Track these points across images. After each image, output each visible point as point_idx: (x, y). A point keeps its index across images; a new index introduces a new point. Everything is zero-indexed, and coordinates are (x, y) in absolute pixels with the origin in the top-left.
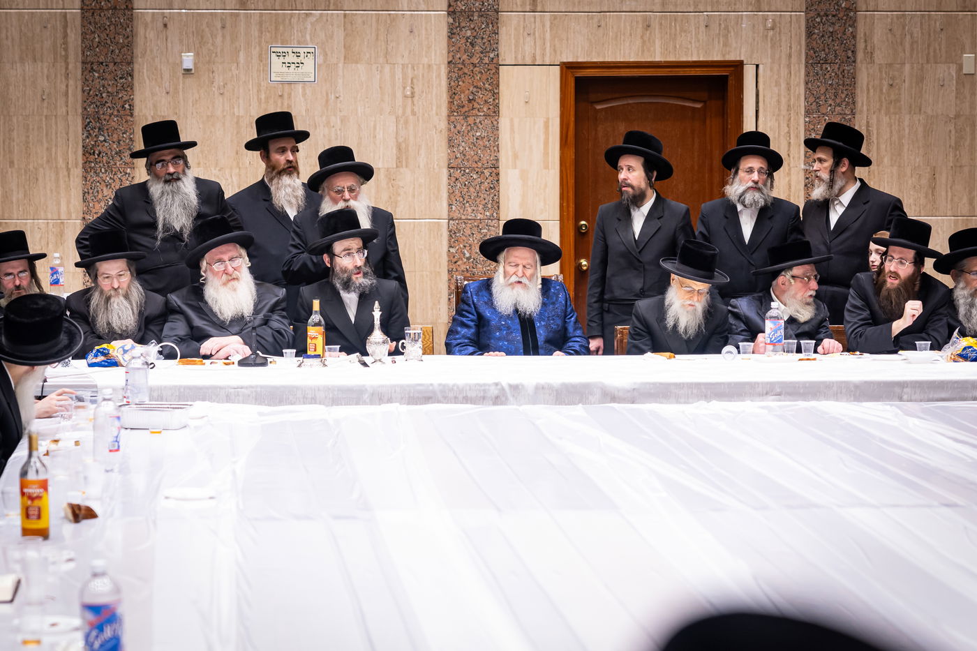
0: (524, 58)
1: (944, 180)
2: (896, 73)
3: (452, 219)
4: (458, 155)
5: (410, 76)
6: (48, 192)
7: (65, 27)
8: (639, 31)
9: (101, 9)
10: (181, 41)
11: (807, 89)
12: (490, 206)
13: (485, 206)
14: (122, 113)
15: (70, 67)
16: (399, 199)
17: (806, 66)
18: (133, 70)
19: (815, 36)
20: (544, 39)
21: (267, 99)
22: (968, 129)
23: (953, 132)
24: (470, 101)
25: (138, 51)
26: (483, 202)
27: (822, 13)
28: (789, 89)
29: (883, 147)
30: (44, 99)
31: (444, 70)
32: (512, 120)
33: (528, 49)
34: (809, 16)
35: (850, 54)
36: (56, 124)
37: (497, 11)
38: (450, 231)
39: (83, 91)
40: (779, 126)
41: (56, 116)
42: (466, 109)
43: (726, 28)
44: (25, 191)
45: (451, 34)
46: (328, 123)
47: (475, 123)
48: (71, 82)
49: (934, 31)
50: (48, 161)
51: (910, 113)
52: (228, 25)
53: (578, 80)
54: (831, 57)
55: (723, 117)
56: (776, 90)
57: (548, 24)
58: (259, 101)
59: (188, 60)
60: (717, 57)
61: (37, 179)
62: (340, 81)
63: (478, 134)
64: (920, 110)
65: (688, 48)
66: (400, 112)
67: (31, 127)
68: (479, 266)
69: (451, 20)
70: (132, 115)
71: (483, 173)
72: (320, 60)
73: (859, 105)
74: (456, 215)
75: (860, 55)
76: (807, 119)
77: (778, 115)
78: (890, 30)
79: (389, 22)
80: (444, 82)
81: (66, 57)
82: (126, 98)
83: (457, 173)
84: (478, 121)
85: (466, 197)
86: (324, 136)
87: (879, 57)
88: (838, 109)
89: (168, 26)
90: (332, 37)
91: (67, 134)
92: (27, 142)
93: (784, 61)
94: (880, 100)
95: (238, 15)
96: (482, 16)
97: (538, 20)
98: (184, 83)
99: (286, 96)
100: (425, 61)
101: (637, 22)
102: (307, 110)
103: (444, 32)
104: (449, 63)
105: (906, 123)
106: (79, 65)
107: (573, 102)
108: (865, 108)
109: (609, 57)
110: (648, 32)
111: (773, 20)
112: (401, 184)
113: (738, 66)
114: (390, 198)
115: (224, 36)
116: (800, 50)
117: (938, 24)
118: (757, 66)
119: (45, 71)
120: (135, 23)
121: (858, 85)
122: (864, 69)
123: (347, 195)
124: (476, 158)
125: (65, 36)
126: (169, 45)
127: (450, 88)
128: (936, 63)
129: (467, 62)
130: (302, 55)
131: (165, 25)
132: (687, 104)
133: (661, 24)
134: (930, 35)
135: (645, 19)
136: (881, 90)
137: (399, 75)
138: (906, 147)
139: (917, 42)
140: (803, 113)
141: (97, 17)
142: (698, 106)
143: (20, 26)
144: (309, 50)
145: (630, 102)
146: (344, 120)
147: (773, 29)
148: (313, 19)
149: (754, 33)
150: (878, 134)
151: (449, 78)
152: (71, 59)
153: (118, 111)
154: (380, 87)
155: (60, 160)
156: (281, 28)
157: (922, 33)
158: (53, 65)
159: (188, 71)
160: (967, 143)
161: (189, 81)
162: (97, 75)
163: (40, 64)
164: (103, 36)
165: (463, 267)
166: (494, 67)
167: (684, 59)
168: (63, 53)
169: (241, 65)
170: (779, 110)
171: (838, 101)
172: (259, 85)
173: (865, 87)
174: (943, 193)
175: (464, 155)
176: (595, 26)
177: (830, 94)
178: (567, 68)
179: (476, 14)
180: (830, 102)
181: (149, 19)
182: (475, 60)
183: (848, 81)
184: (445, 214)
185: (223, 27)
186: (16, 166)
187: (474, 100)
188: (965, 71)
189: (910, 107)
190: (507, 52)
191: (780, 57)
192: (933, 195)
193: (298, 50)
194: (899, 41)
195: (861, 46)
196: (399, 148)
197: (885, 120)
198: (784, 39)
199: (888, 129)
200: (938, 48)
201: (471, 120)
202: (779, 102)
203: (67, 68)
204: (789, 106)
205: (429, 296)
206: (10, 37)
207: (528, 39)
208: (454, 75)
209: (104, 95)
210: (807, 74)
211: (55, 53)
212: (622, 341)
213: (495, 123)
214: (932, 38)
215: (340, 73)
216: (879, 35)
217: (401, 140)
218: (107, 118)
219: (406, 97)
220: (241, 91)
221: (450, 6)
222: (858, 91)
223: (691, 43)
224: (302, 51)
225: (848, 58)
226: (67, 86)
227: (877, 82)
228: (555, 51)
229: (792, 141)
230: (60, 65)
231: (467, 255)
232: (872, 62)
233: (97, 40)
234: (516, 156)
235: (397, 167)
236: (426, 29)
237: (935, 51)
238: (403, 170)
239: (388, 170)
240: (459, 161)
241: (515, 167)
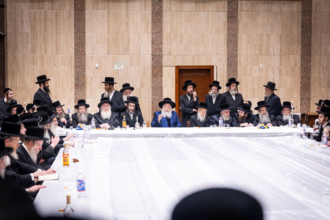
0: (168, 65)
1: (256, 91)
2: (246, 68)
3: (153, 99)
5: (144, 69)
6: (67, 93)
7: (71, 58)
8: (192, 59)
9: (79, 54)
10: (95, 61)
11: (227, 71)
13: (159, 96)
14: (83, 76)
15: (72, 67)
17: (227, 67)
18: (85, 67)
19: (229, 60)
20: (172, 61)
21: (113, 73)
22: (261, 80)
23: (258, 80)
24: (156, 74)
25: (86, 63)
27: (230, 56)
28: (223, 71)
29: (243, 84)
30: (66, 74)
31: (151, 67)
32: (165, 78)
33: (168, 63)
34: (228, 56)
35: (236, 64)
36: (69, 79)
37: (162, 55)
38: (152, 101)
39: (75, 72)
40: (221, 79)
41: (69, 77)
42: (155, 76)
43: (210, 59)
44: (63, 93)
45: (152, 60)
46: (127, 78)
47: (157, 79)
48: (72, 70)
49: (254, 59)
50: (67, 87)
51: (249, 76)
52: (105, 58)
53: (179, 70)
54: (232, 65)
55: (210, 77)
56: (221, 72)
57: (173, 58)
58: (112, 74)
59: (97, 65)
60: (208, 65)
61: (65, 90)
62: (129, 70)
63: (158, 81)
64: (251, 76)
65: (202, 63)
66: (142, 76)
67: (64, 79)
68: (158, 109)
69: (152, 57)
70: (85, 77)
71: (159, 89)
72: (125, 65)
73: (238, 75)
74: (153, 98)
75: (238, 64)
76: (227, 78)
77: (221, 77)
78: (245, 59)
79: (139, 57)
80: (151, 70)
81: (71, 65)
82: (84, 73)
83: (154, 89)
85: (156, 94)
86: (126, 81)
87: (242, 65)
88: (234, 76)
89: (93, 58)
90: (127, 60)
91: (71, 81)
92: (63, 83)
93: (222, 66)
94: (243, 74)
95: (107, 56)
96: (159, 56)
97: (171, 57)
98: (96, 70)
99: (117, 73)
100: (147, 65)
101: (191, 57)
102: (122, 76)
103: (151, 59)
104: (152, 66)
105: (248, 78)
106: (74, 66)
107: (178, 74)
108: (239, 76)
109: (186, 65)
110: (194, 60)
111: (220, 57)
112: (142, 91)
113: (213, 67)
114: (139, 94)
115: (104, 60)
116: (226, 63)
117: (255, 58)
118: (217, 67)
119: (67, 68)
120: (86, 57)
121: (238, 70)
122: (239, 67)
123: (128, 94)
124: (158, 86)
125: (71, 60)
126: (93, 62)
127: (152, 71)
128: (254, 66)
129: (156, 66)
130: (121, 64)
131: (92, 58)
132: (202, 75)
133: (196, 58)
134: (253, 60)
135: (193, 57)
136: (243, 72)
137: (141, 68)
138: (248, 84)
139: (250, 62)
140: (226, 76)
141: (78, 56)
142: (204, 75)
143: (62, 58)
144: (122, 63)
145: (190, 74)
146: (130, 78)
147: (220, 59)
148: (123, 57)
149: (216, 60)
150: (242, 81)
151: (152, 69)
152: (72, 65)
153: (82, 76)
154: (137, 71)
155: (70, 86)
156: (117, 58)
157: (251, 60)
158: (69, 66)
159: (97, 67)
160: (261, 83)
161: (97, 70)
162: (78, 68)
163: (66, 66)
164: (79, 60)
165: (155, 109)
166: (161, 67)
167: (201, 65)
168: (71, 64)
169: (108, 66)
170: (222, 76)
171: (234, 74)
172: (112, 71)
173: (239, 71)
174: (256, 93)
176: (183, 58)
177: (232, 72)
178: (177, 67)
179: (158, 56)
180: (232, 74)
181: (89, 57)
182: (157, 65)
183: (236, 70)
184: (151, 98)
185: (104, 58)
186: (61, 88)
187: (157, 74)
188: (261, 68)
189: (249, 75)
190: (164, 64)
191: (222, 65)
192: (254, 94)
193: (120, 63)
194: (247, 61)
195: (238, 62)
196: (141, 84)
197: (244, 78)
198: (222, 61)
199: (244, 80)
200: (255, 63)
201: (156, 78)
202: (221, 74)
203: (71, 67)
204: (223, 75)
205: (148, 115)
206: (59, 61)
207: (169, 61)
208: (153, 68)
209: (79, 73)
210: (227, 68)
211: (69, 64)
212: (189, 124)
213: (162, 79)
214: (253, 61)
215: (129, 68)
216: (242, 60)
217: (142, 82)
218: (80, 77)
219: (143, 73)
220: (108, 72)
221: (152, 54)
222: (238, 72)
223: (203, 62)
224: (121, 63)
225: (236, 65)
226: (71, 71)
227: (242, 70)
228: (174, 63)
229: (224, 82)
230: (70, 66)
231: (156, 106)
232: (241, 66)
233: (78, 61)
234: (166, 86)
235: (141, 88)
236: (147, 59)
237: (254, 63)
238: (142, 88)
239: (139, 88)
240: (154, 86)
241: (166, 88)
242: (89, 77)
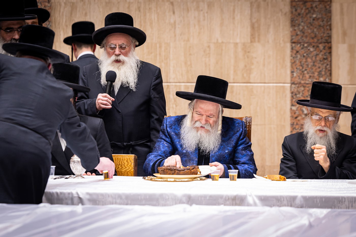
3: (294, 83)
4: (299, 33)
12: (323, 73)
16: (253, 67)
26: (318, 70)
32: (341, 5)
38: (292, 93)
47: (312, 7)
63: (314, 16)
71: (318, 47)
74: (297, 80)
83: (298, 47)
84: (314, 5)
85: (305, 66)
112: (254, 55)
114: (246, 66)
123: (117, 51)
124: (313, 35)
175: (303, 33)
184: (288, 79)
196: (253, 27)
201: (308, 5)
213: (328, 7)
217: (254, 21)
234: (345, 34)
235: (251, 42)
238: (256, 44)
239: (244, 44)
240: (300, 37)
241: (344, 42)
242: (63, 4)
